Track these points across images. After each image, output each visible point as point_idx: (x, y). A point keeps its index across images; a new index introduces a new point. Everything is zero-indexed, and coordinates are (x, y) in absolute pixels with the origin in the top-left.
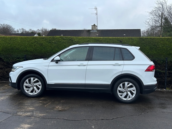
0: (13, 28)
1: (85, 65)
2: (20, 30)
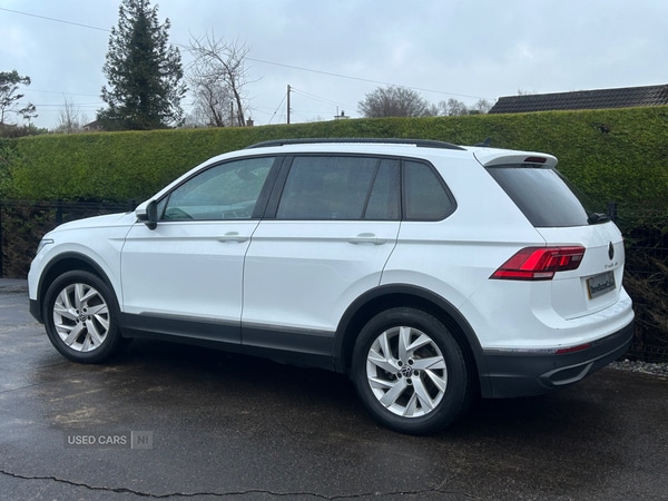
0: (423, 101)
1: (241, 241)
2: (444, 106)
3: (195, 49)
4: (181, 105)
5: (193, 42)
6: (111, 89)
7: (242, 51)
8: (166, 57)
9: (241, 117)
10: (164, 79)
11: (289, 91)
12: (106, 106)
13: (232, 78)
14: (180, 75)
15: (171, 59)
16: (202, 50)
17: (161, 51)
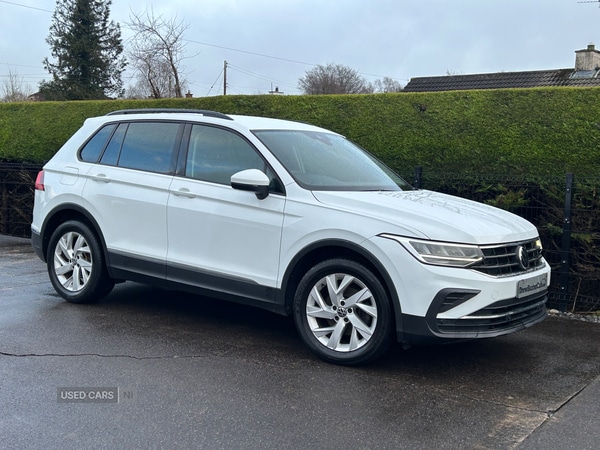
0: (361, 78)
2: (380, 84)
3: (134, 24)
4: (122, 78)
5: (133, 18)
6: (55, 61)
7: (180, 28)
8: (108, 31)
9: (178, 90)
10: (104, 52)
11: (225, 67)
12: (50, 78)
13: (170, 53)
14: (120, 50)
15: (113, 34)
16: (142, 25)
17: (104, 25)
